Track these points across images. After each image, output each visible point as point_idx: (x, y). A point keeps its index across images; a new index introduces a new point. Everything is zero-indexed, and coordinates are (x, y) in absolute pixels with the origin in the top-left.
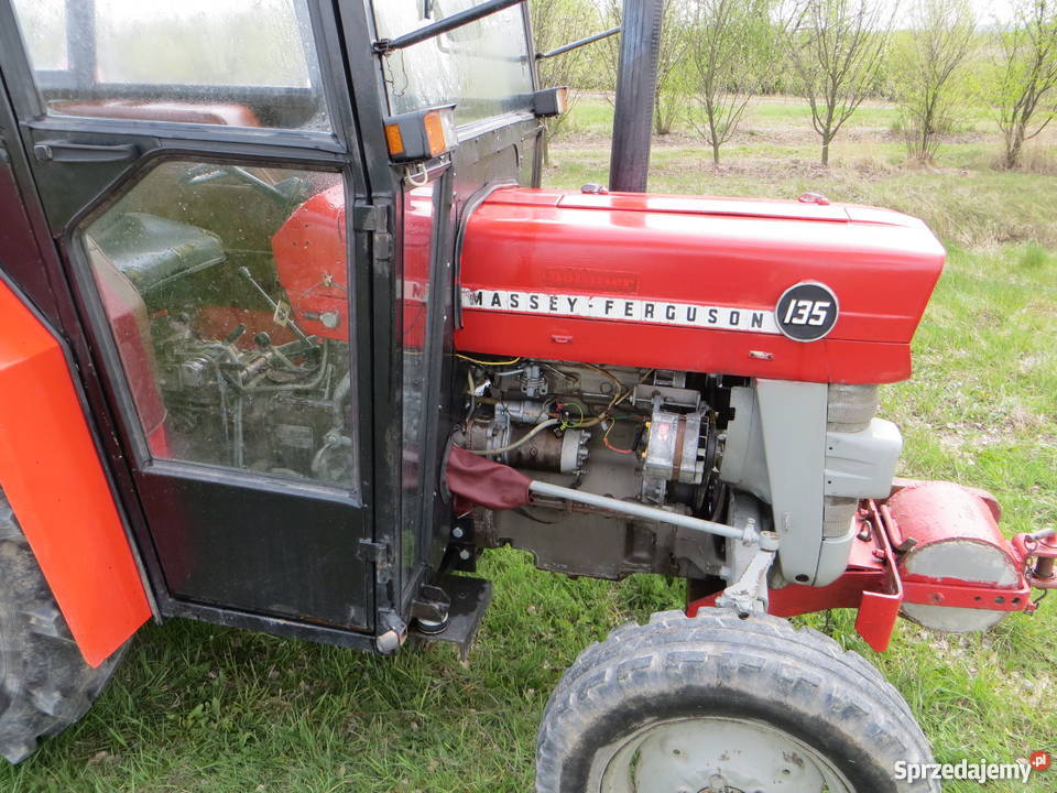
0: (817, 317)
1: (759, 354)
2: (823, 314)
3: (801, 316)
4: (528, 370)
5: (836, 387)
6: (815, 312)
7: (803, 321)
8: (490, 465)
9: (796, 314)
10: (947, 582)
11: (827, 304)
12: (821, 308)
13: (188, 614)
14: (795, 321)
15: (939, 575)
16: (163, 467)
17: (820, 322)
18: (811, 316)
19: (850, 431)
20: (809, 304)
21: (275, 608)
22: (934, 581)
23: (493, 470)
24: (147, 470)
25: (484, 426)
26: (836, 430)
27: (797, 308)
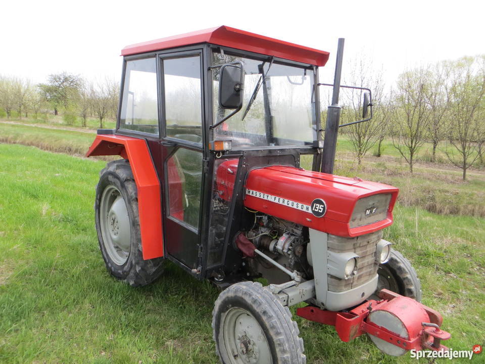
0: (321, 210)
1: (308, 219)
2: (322, 209)
3: (316, 209)
4: (264, 217)
5: (330, 235)
6: (320, 208)
7: (317, 211)
8: (249, 242)
9: (316, 208)
10: (382, 329)
11: (323, 206)
12: (322, 207)
13: (169, 258)
14: (315, 210)
15: (380, 325)
16: (171, 218)
17: (321, 212)
18: (319, 209)
19: (335, 252)
20: (318, 205)
21: (182, 260)
22: (378, 327)
23: (248, 244)
24: (168, 217)
25: (254, 232)
26: (331, 250)
27: (316, 206)
